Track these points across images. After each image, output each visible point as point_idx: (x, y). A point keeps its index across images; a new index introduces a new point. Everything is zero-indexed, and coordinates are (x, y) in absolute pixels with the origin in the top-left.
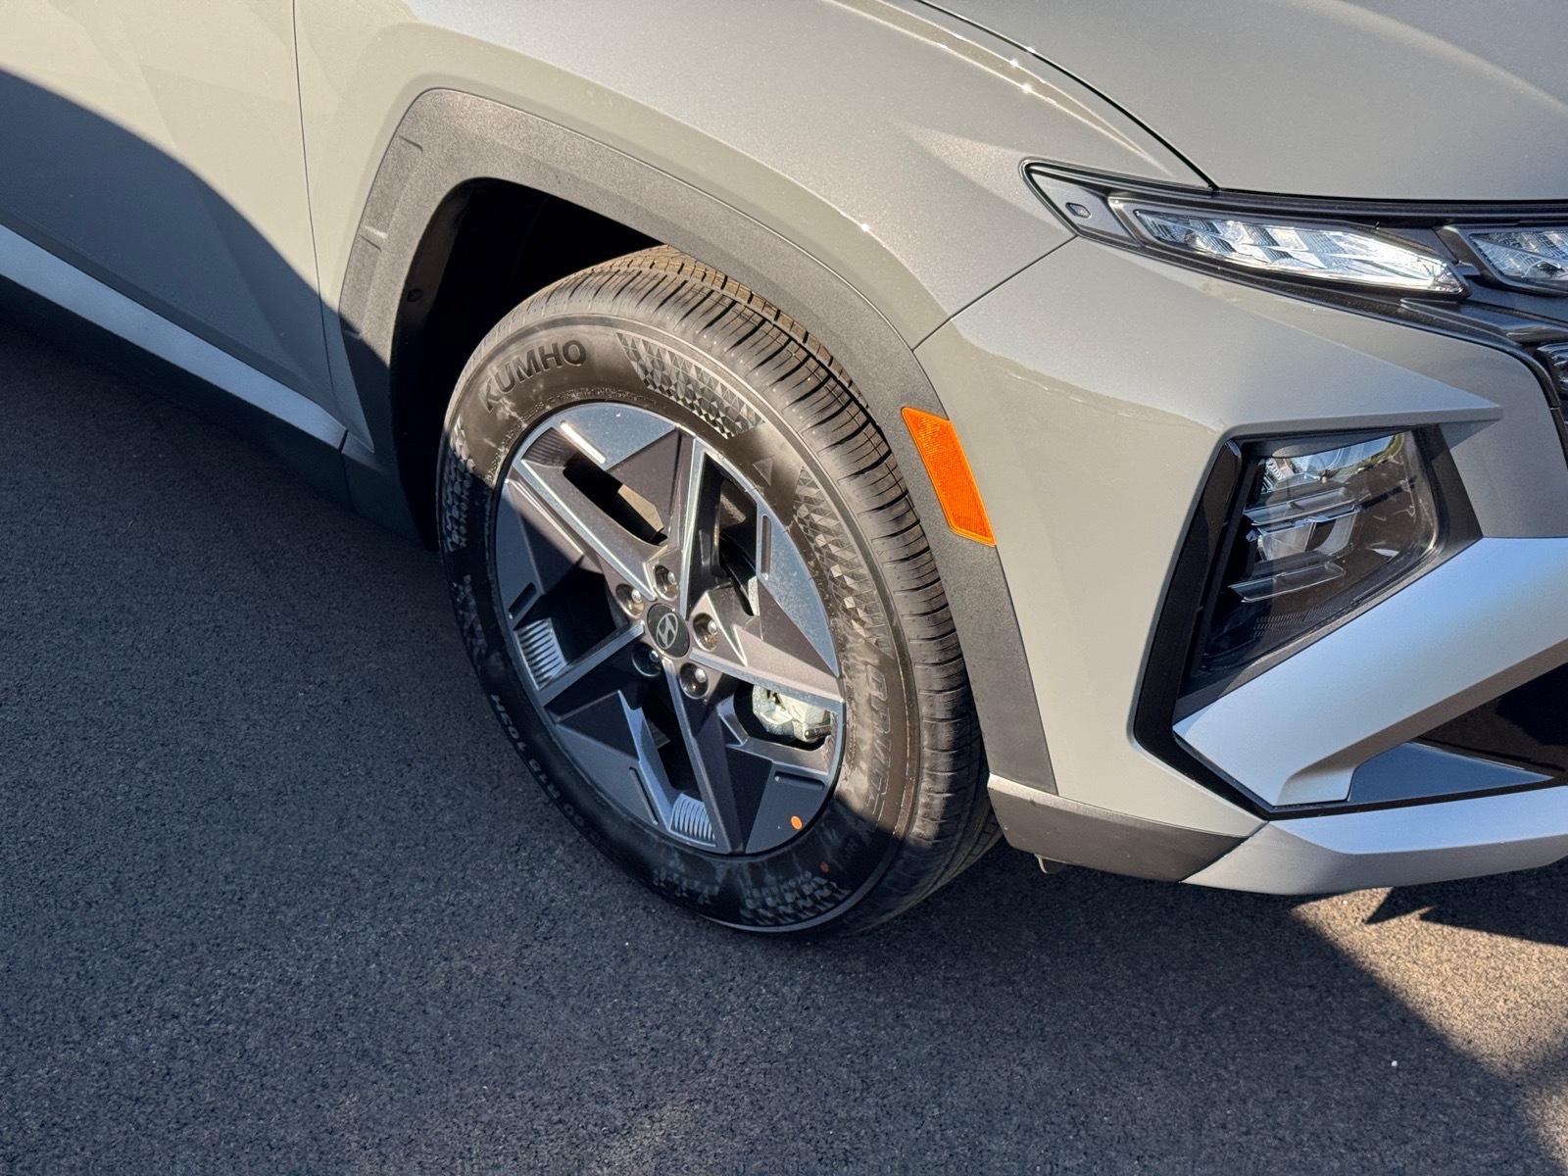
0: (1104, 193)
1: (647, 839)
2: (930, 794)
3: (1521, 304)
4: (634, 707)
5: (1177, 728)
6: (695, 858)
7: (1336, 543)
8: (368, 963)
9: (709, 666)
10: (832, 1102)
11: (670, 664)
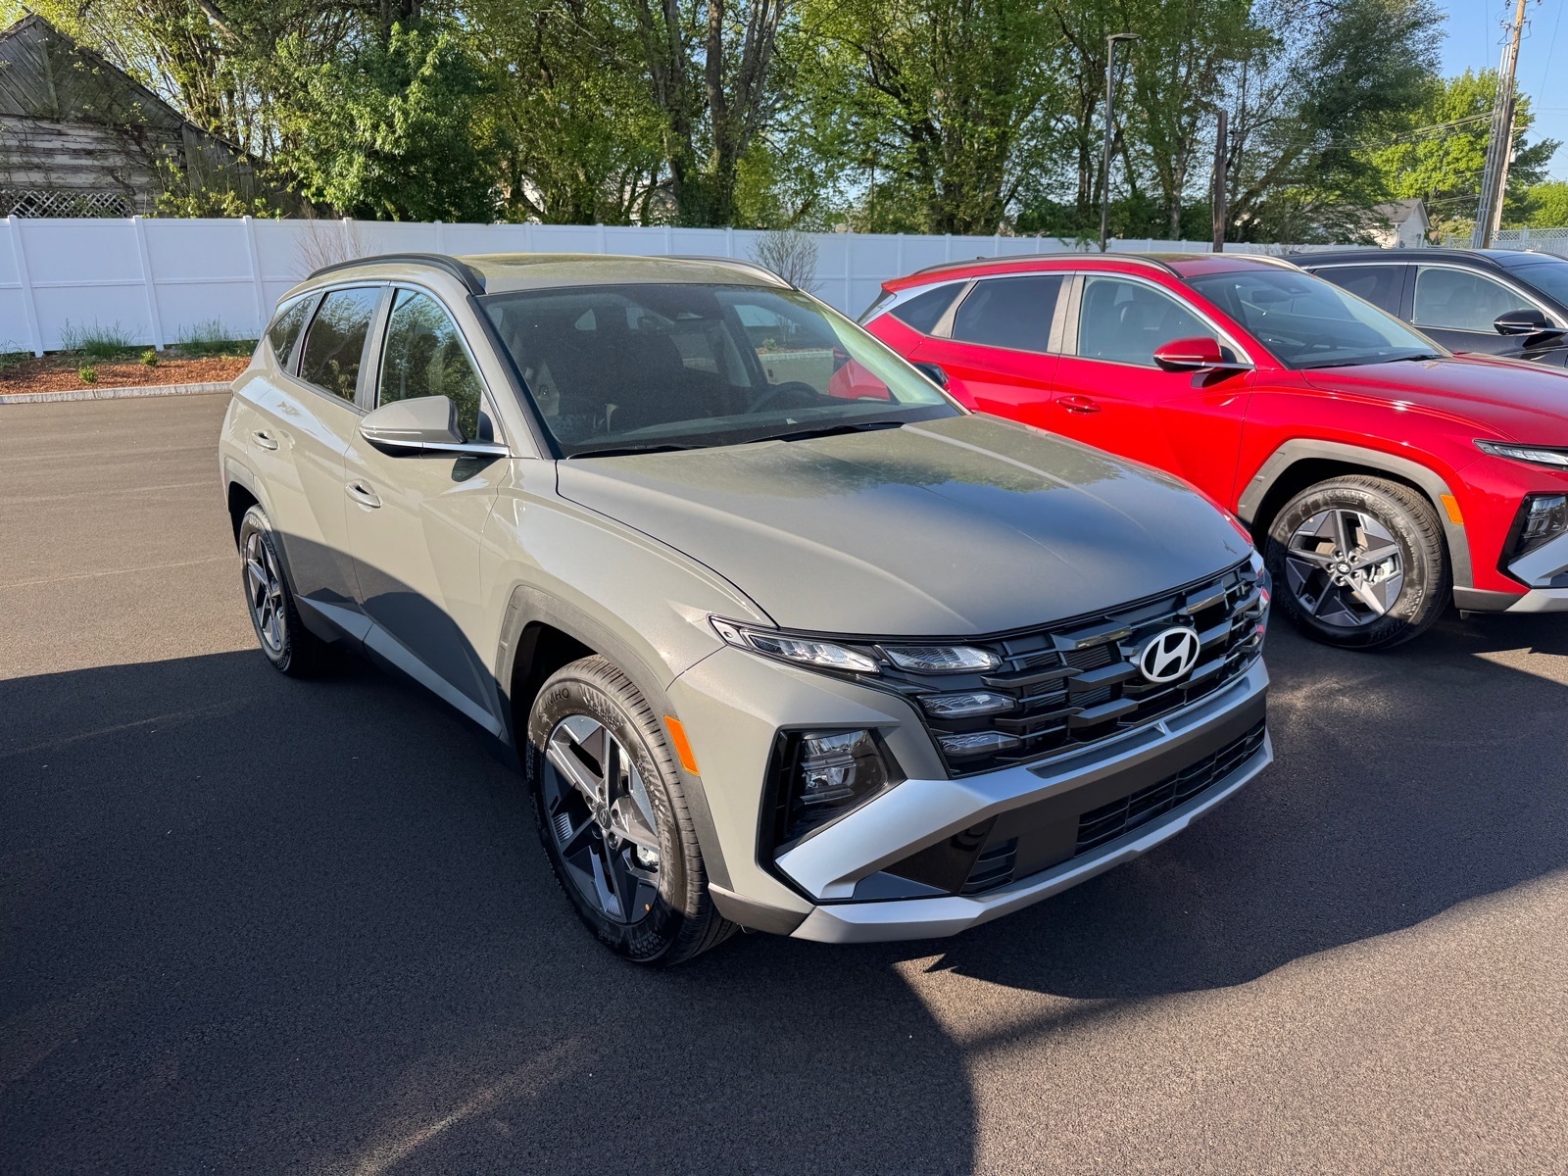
0: (738, 628)
1: (597, 916)
2: (692, 892)
3: (909, 677)
4: (594, 853)
5: (777, 861)
6: (614, 926)
7: (851, 781)
8: (467, 968)
9: (620, 835)
10: (646, 1041)
11: (604, 832)
